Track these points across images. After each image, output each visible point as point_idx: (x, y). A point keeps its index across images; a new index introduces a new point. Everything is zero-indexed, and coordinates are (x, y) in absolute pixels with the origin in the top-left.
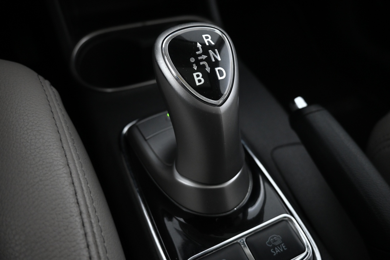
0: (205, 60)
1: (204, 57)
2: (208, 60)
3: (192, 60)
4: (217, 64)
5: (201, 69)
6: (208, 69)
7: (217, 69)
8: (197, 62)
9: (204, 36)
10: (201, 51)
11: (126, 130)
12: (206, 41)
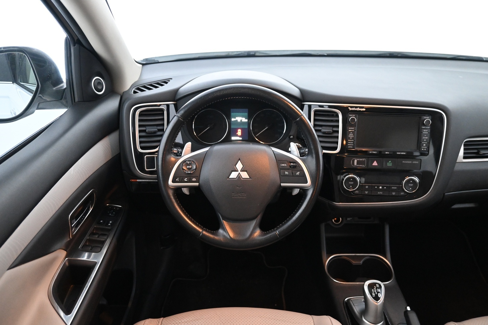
0: (376, 291)
1: (376, 290)
2: (377, 291)
3: (373, 290)
4: (379, 292)
5: (375, 293)
6: (376, 293)
7: (379, 294)
8: (374, 291)
9: (377, 285)
10: (375, 288)
11: (346, 299)
12: (377, 286)
